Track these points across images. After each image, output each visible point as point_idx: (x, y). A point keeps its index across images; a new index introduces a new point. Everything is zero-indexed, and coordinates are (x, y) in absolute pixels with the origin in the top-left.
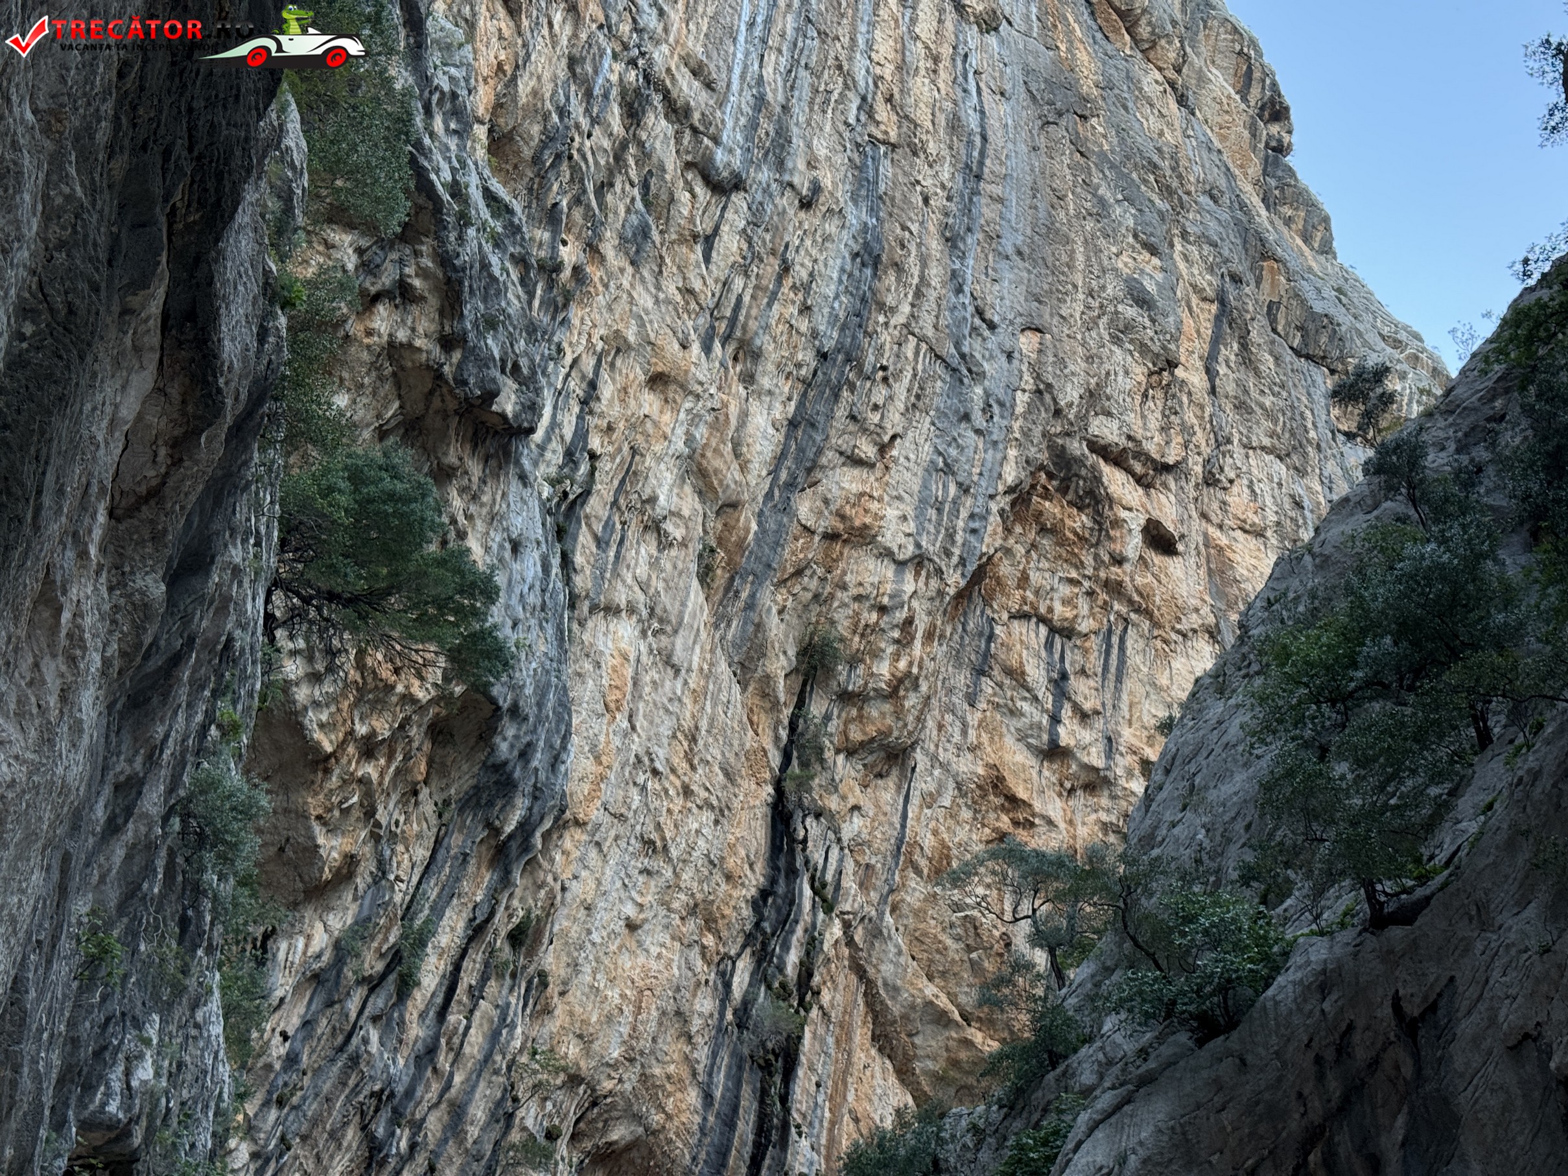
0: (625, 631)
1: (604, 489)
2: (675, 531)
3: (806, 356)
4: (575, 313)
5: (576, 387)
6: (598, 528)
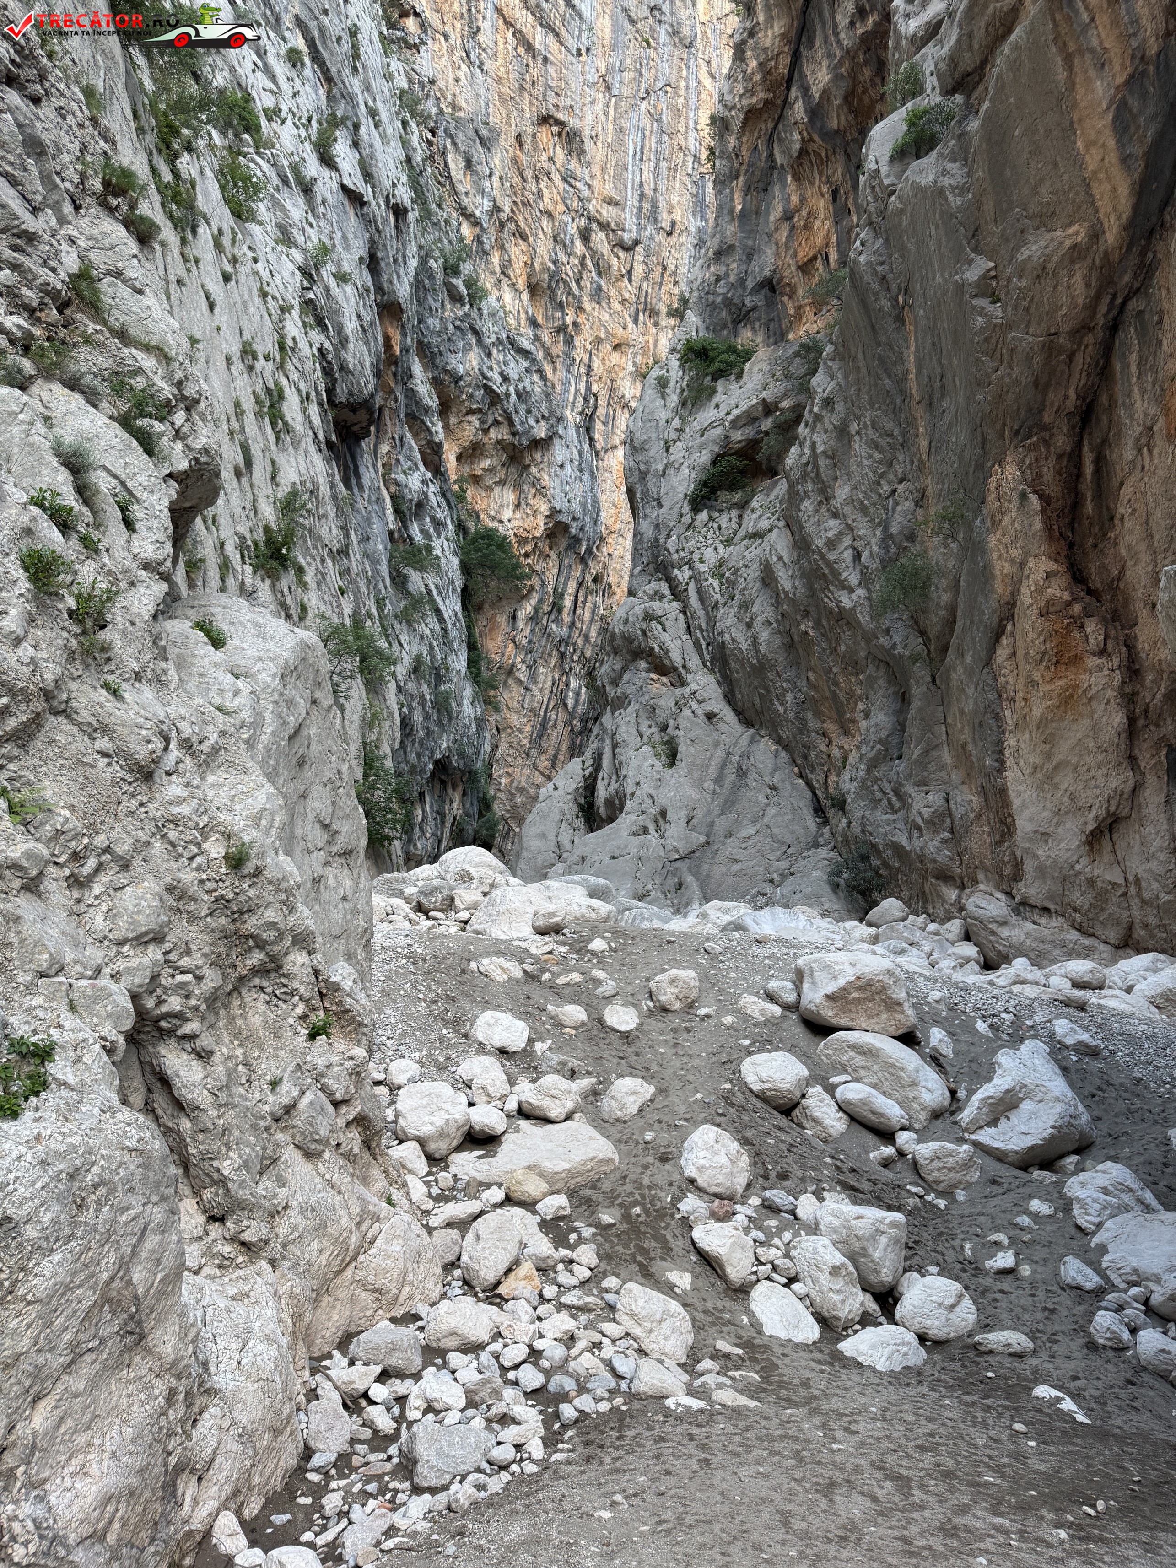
1: (603, 402)
4: (578, 341)
5: (583, 370)
6: (603, 418)
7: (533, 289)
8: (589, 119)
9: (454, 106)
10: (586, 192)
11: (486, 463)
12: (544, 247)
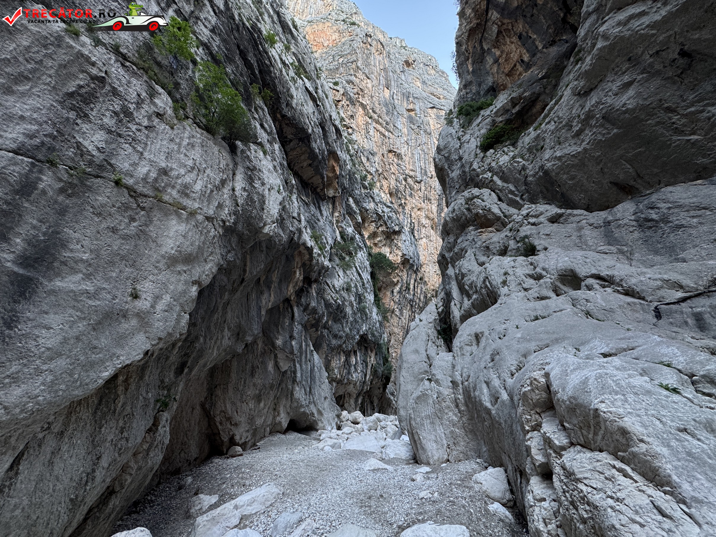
0: (424, 240)
1: (416, 225)
2: (427, 226)
3: (437, 197)
4: (406, 208)
5: (409, 216)
6: (417, 230)
7: (391, 194)
8: (403, 151)
9: (363, 147)
10: (404, 168)
11: (379, 239)
12: (393, 183)
